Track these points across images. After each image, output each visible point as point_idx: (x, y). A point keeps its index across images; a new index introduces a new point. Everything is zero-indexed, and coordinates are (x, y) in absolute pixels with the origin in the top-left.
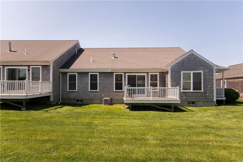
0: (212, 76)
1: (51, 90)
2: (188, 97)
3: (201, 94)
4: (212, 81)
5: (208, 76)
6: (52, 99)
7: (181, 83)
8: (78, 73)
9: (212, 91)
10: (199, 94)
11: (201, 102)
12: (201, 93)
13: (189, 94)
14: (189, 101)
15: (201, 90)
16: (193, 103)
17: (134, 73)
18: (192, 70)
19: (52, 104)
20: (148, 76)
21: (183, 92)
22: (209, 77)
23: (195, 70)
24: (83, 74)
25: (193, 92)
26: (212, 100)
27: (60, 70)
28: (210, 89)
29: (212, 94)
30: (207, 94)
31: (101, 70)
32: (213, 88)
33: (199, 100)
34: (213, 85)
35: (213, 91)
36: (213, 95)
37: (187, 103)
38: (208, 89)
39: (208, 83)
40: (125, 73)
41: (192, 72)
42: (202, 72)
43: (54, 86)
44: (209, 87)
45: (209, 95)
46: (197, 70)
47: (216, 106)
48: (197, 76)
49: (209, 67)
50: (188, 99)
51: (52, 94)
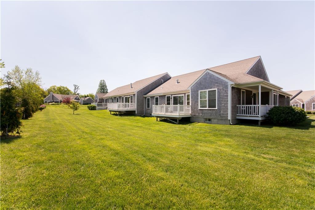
0: (227, 92)
1: (136, 108)
2: (204, 114)
3: (215, 112)
4: (226, 98)
5: (222, 93)
6: (136, 113)
7: (198, 101)
8: (151, 97)
9: (226, 108)
10: (214, 112)
11: (216, 120)
12: (215, 110)
13: (205, 111)
14: (205, 117)
15: (215, 107)
16: (210, 120)
17: (177, 94)
18: (207, 88)
19: (136, 115)
20: (185, 96)
21: (200, 109)
22: (224, 94)
23: (210, 88)
24: (152, 97)
25: (208, 109)
26: (226, 118)
27: (144, 96)
28: (224, 107)
29: (226, 111)
30: (221, 112)
31: (160, 94)
32: (228, 105)
33: (214, 118)
34: (228, 102)
35: (228, 108)
36: (228, 113)
37: (203, 119)
38: (222, 106)
39: (222, 100)
40: (172, 95)
41: (207, 90)
42: (216, 89)
43: (138, 105)
44: (223, 104)
45: (224, 113)
46: (212, 88)
47: (231, 124)
48: (212, 94)
49: (224, 84)
50: (204, 116)
51: (136, 110)
